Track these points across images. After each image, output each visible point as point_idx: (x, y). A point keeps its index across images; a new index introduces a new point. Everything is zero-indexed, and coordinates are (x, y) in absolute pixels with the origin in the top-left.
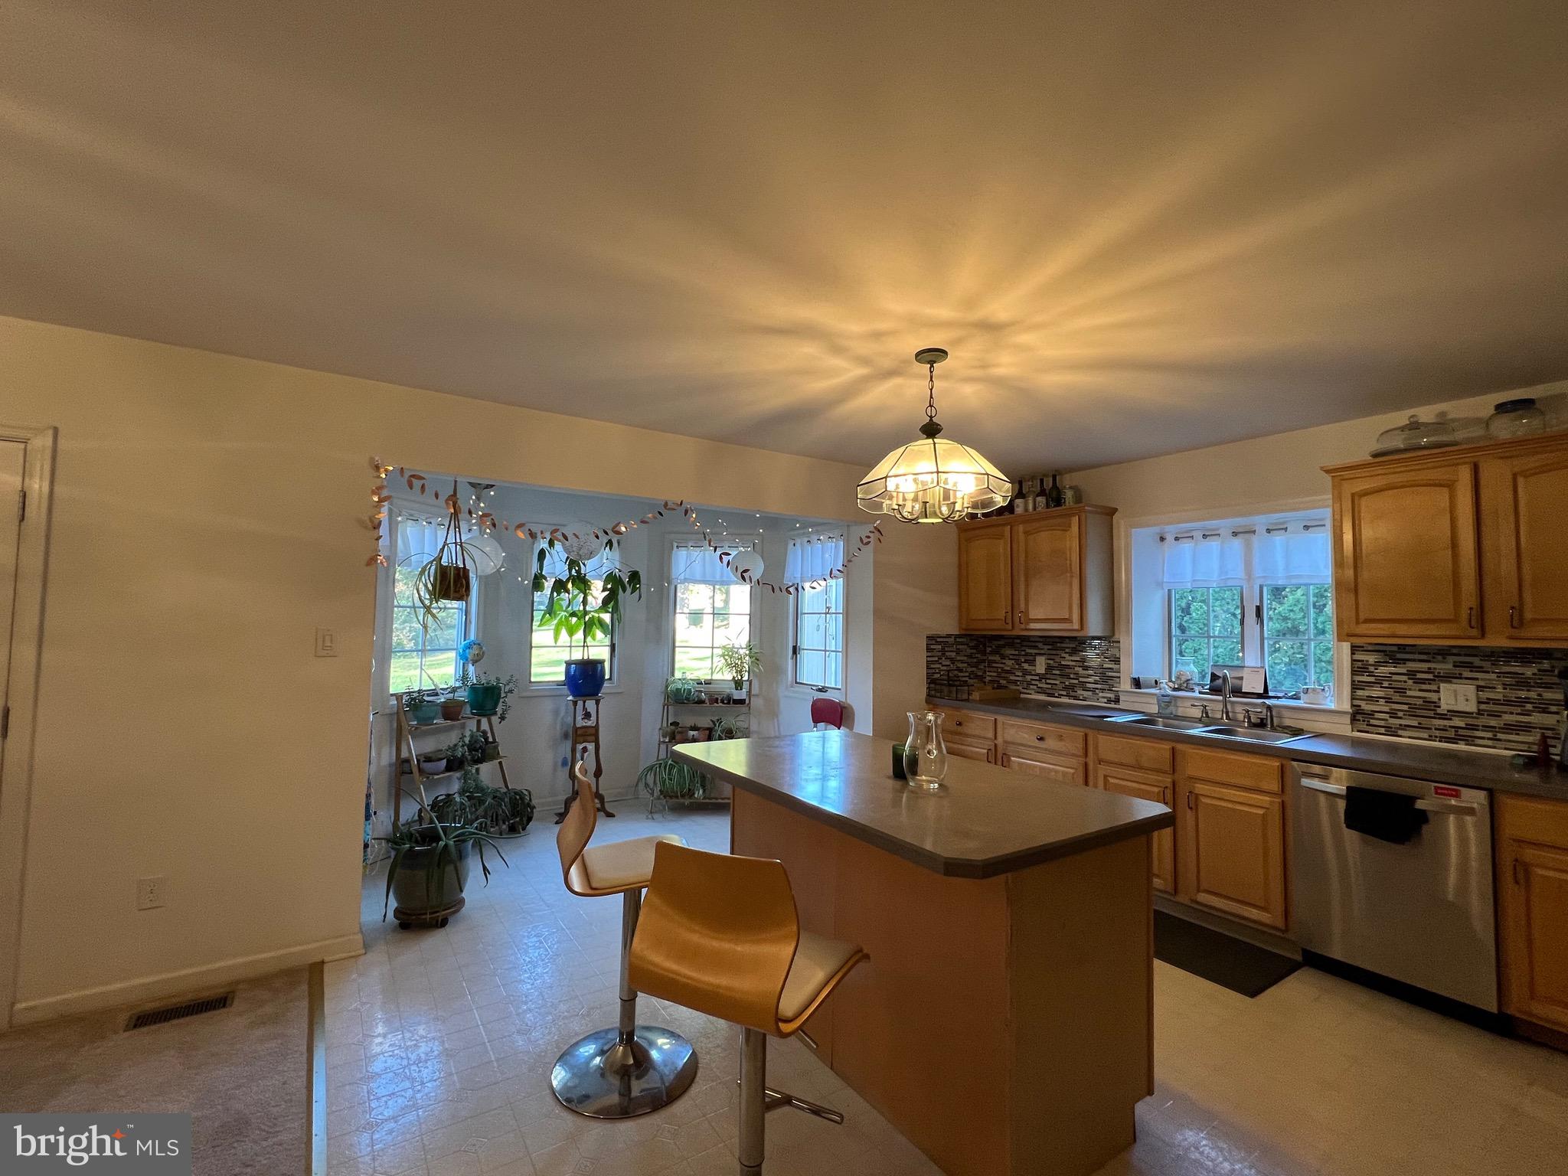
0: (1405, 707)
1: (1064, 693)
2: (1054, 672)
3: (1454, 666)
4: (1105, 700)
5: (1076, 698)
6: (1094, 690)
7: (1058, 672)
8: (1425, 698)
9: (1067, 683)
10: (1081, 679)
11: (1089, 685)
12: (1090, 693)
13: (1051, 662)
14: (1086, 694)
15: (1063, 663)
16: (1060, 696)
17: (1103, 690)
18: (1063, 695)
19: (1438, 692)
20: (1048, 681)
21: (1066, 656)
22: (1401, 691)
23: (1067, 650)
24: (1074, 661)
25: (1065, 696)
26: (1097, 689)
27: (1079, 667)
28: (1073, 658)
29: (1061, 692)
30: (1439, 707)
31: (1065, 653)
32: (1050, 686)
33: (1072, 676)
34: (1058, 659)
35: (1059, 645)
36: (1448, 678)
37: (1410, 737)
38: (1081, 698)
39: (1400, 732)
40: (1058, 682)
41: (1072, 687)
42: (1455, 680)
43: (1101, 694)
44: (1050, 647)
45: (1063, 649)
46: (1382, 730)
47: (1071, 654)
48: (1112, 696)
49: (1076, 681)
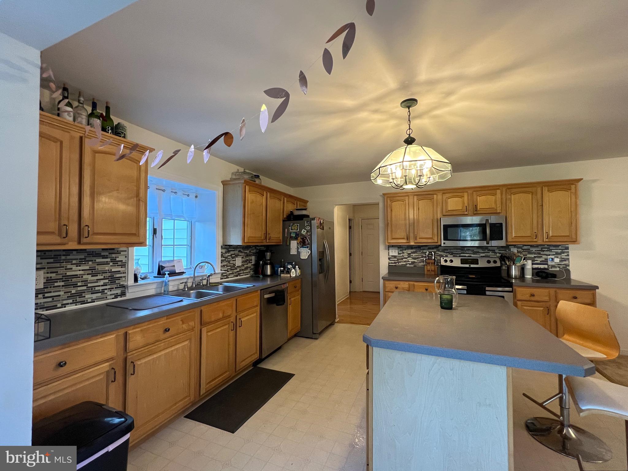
0: (230, 267)
1: (71, 301)
2: (56, 284)
3: (239, 252)
4: (113, 296)
5: (83, 303)
6: (103, 292)
7: (62, 284)
8: (233, 263)
9: (73, 292)
10: (89, 285)
11: (97, 288)
12: (99, 294)
13: (53, 275)
14: (94, 296)
15: (68, 274)
16: (64, 306)
17: (111, 289)
18: (68, 304)
19: (235, 260)
20: (46, 295)
21: (74, 267)
22: (229, 262)
23: (74, 262)
24: (82, 270)
25: (71, 303)
26: (106, 289)
27: (88, 274)
28: (79, 268)
29: (65, 302)
30: (235, 265)
31: (72, 264)
32: (50, 299)
33: (79, 284)
34: (61, 271)
35: (63, 257)
36: (237, 256)
37: (231, 277)
38: (89, 300)
39: (229, 277)
40: (61, 293)
41: (80, 294)
42: (238, 256)
43: (109, 293)
44: (52, 260)
45: (69, 261)
46: (225, 277)
47: (77, 265)
48: (119, 291)
49: (85, 288)
